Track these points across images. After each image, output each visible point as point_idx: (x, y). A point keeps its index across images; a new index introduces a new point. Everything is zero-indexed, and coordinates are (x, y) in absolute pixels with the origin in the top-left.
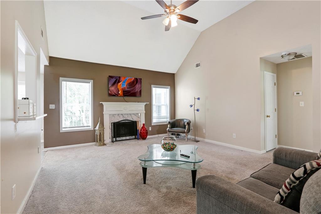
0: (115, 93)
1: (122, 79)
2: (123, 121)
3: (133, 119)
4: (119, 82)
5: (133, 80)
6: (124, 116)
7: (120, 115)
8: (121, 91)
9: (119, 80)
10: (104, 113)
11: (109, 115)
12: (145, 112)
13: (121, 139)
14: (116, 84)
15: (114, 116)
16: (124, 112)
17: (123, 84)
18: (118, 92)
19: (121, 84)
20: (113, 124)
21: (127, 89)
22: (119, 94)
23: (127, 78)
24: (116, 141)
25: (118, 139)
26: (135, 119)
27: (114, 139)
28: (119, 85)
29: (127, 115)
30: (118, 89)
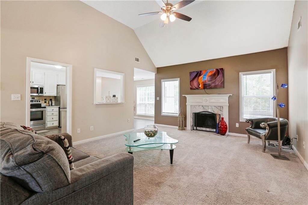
0: (195, 87)
1: (203, 72)
2: (203, 113)
3: (214, 111)
4: (200, 75)
5: (214, 72)
6: (204, 107)
7: (201, 107)
8: (202, 85)
9: (200, 74)
10: (187, 104)
11: (191, 106)
12: (228, 105)
13: (201, 129)
14: (197, 78)
15: (195, 107)
16: (204, 104)
17: (203, 77)
18: (199, 86)
19: (202, 77)
20: (194, 114)
21: (208, 83)
22: (200, 88)
23: (208, 71)
24: (197, 130)
25: (198, 128)
26: (216, 111)
27: (195, 128)
28: (199, 78)
29: (207, 107)
30: (199, 82)
